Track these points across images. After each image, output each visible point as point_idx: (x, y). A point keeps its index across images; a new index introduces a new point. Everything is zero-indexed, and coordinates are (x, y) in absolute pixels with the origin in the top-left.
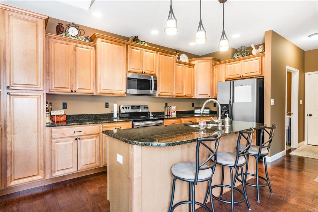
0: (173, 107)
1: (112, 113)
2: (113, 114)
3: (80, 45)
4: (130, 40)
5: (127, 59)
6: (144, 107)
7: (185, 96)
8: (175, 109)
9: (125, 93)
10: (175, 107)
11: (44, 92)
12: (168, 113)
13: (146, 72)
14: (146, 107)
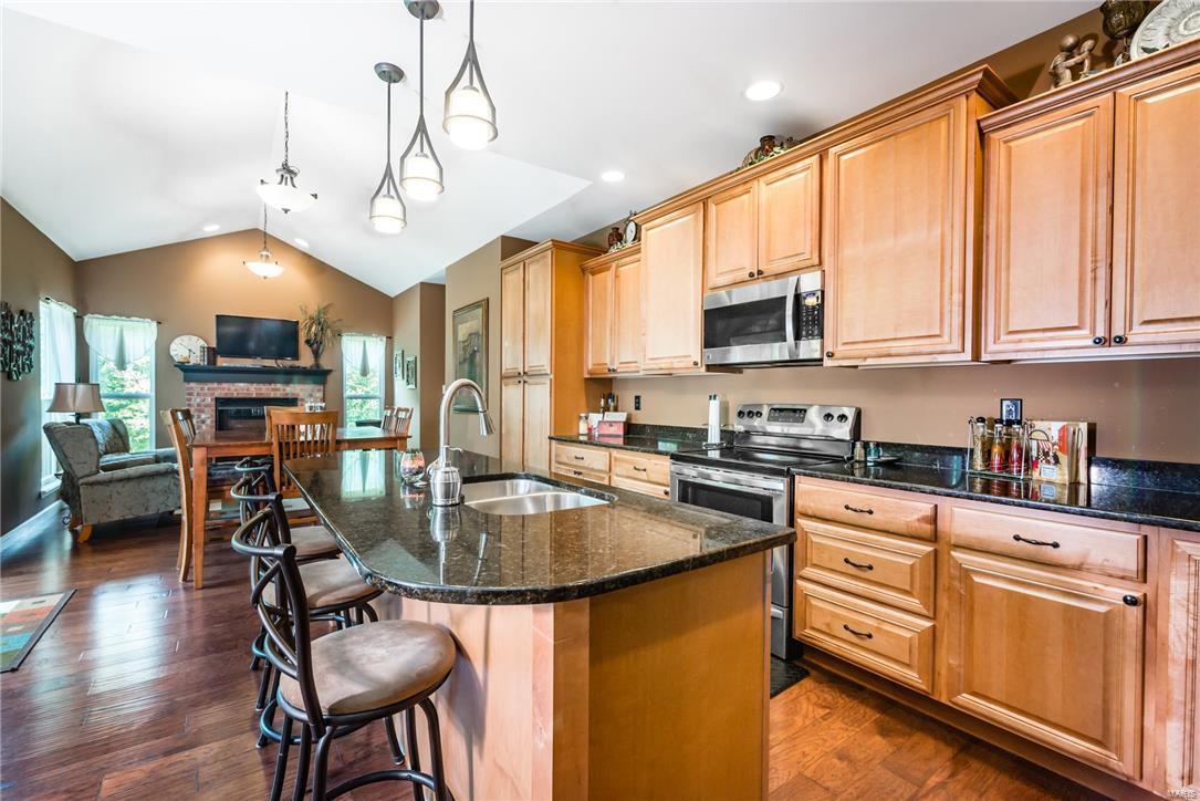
2: (707, 431)
3: (624, 260)
5: (705, 248)
6: (828, 416)
7: (1121, 341)
8: (1056, 439)
9: (696, 364)
10: (1060, 425)
11: (552, 376)
12: (996, 459)
13: (768, 269)
14: (836, 416)
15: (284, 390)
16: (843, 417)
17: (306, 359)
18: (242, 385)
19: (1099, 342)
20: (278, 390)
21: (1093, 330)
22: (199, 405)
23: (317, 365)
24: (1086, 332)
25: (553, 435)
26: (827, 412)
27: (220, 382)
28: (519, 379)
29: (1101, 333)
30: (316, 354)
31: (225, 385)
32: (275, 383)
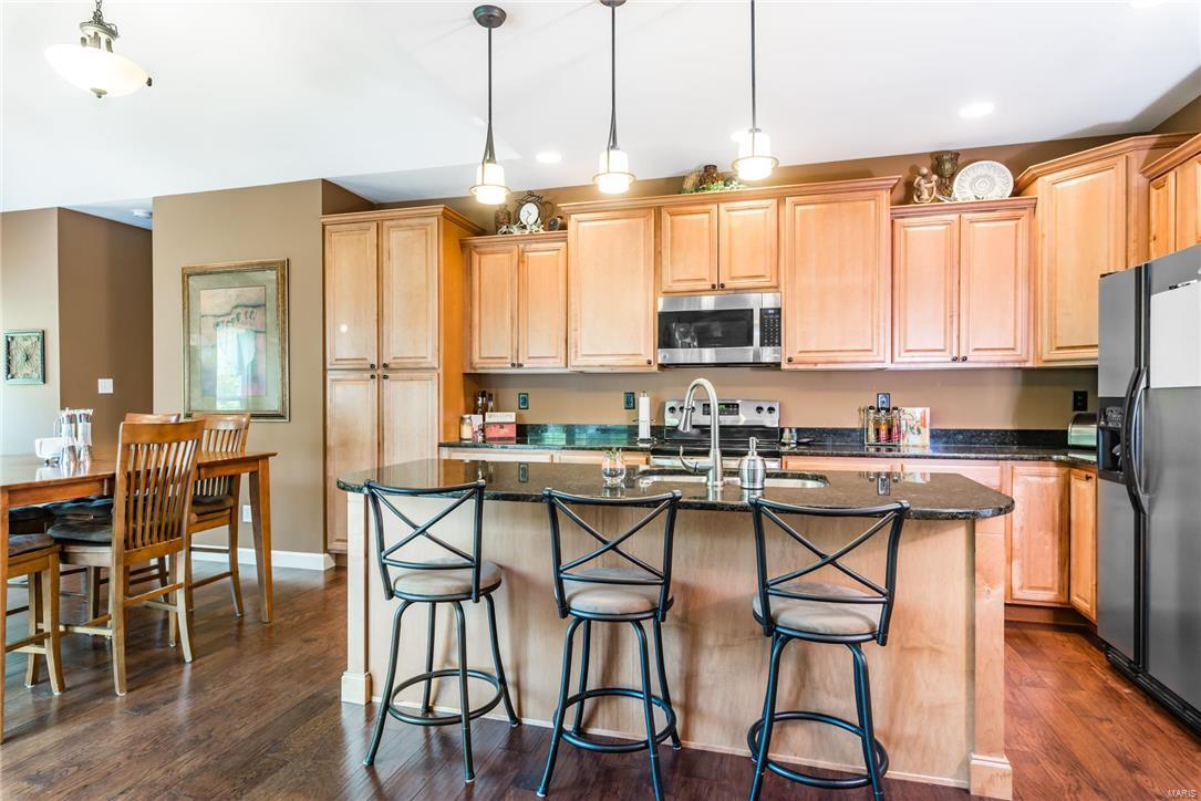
0: (908, 410)
1: (634, 424)
2: (637, 427)
3: (534, 246)
4: (689, 184)
5: (658, 253)
6: (759, 409)
7: (965, 359)
8: (919, 417)
9: (649, 363)
10: (921, 409)
11: (441, 371)
12: (883, 433)
13: (729, 284)
14: (766, 409)
16: (771, 410)
19: (955, 360)
21: (951, 353)
24: (947, 353)
25: (442, 441)
26: (757, 405)
28: (373, 373)
29: (955, 355)
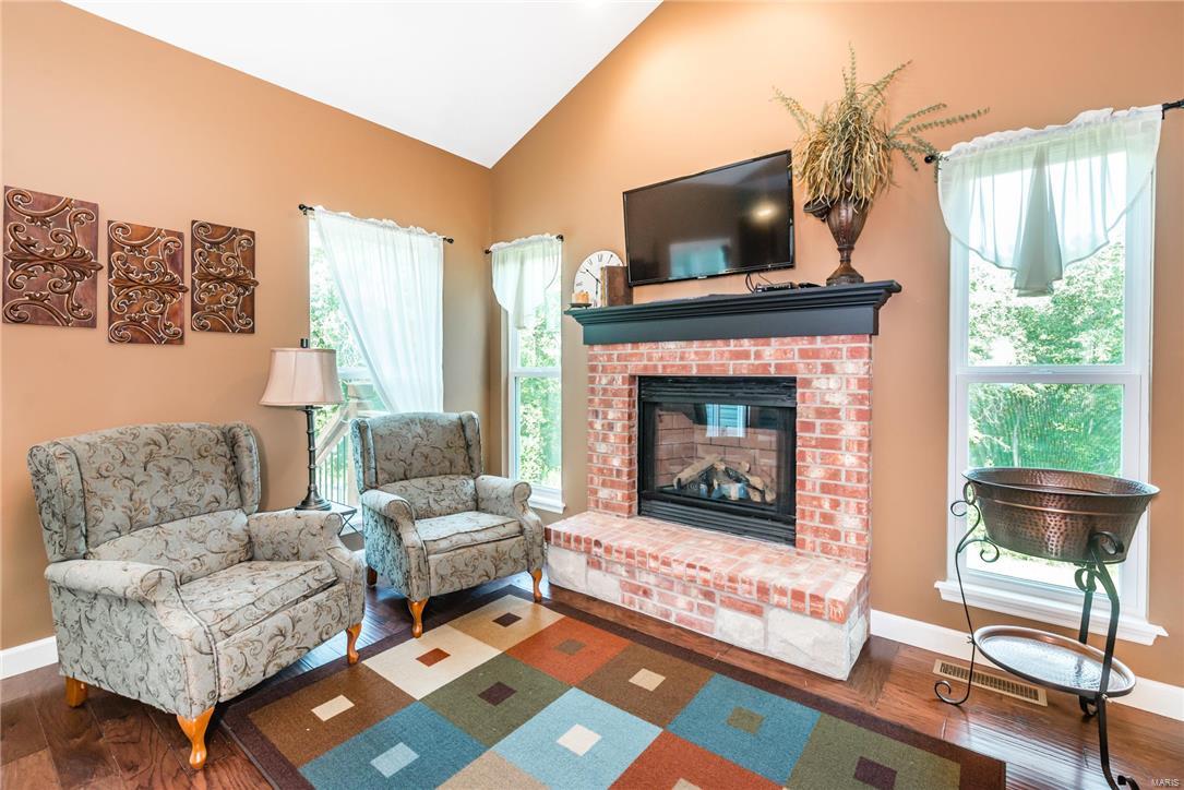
15: (758, 355)
17: (816, 261)
18: (672, 345)
20: (746, 355)
22: (605, 391)
23: (847, 270)
27: (635, 341)
30: (846, 239)
31: (644, 348)
32: (738, 337)
